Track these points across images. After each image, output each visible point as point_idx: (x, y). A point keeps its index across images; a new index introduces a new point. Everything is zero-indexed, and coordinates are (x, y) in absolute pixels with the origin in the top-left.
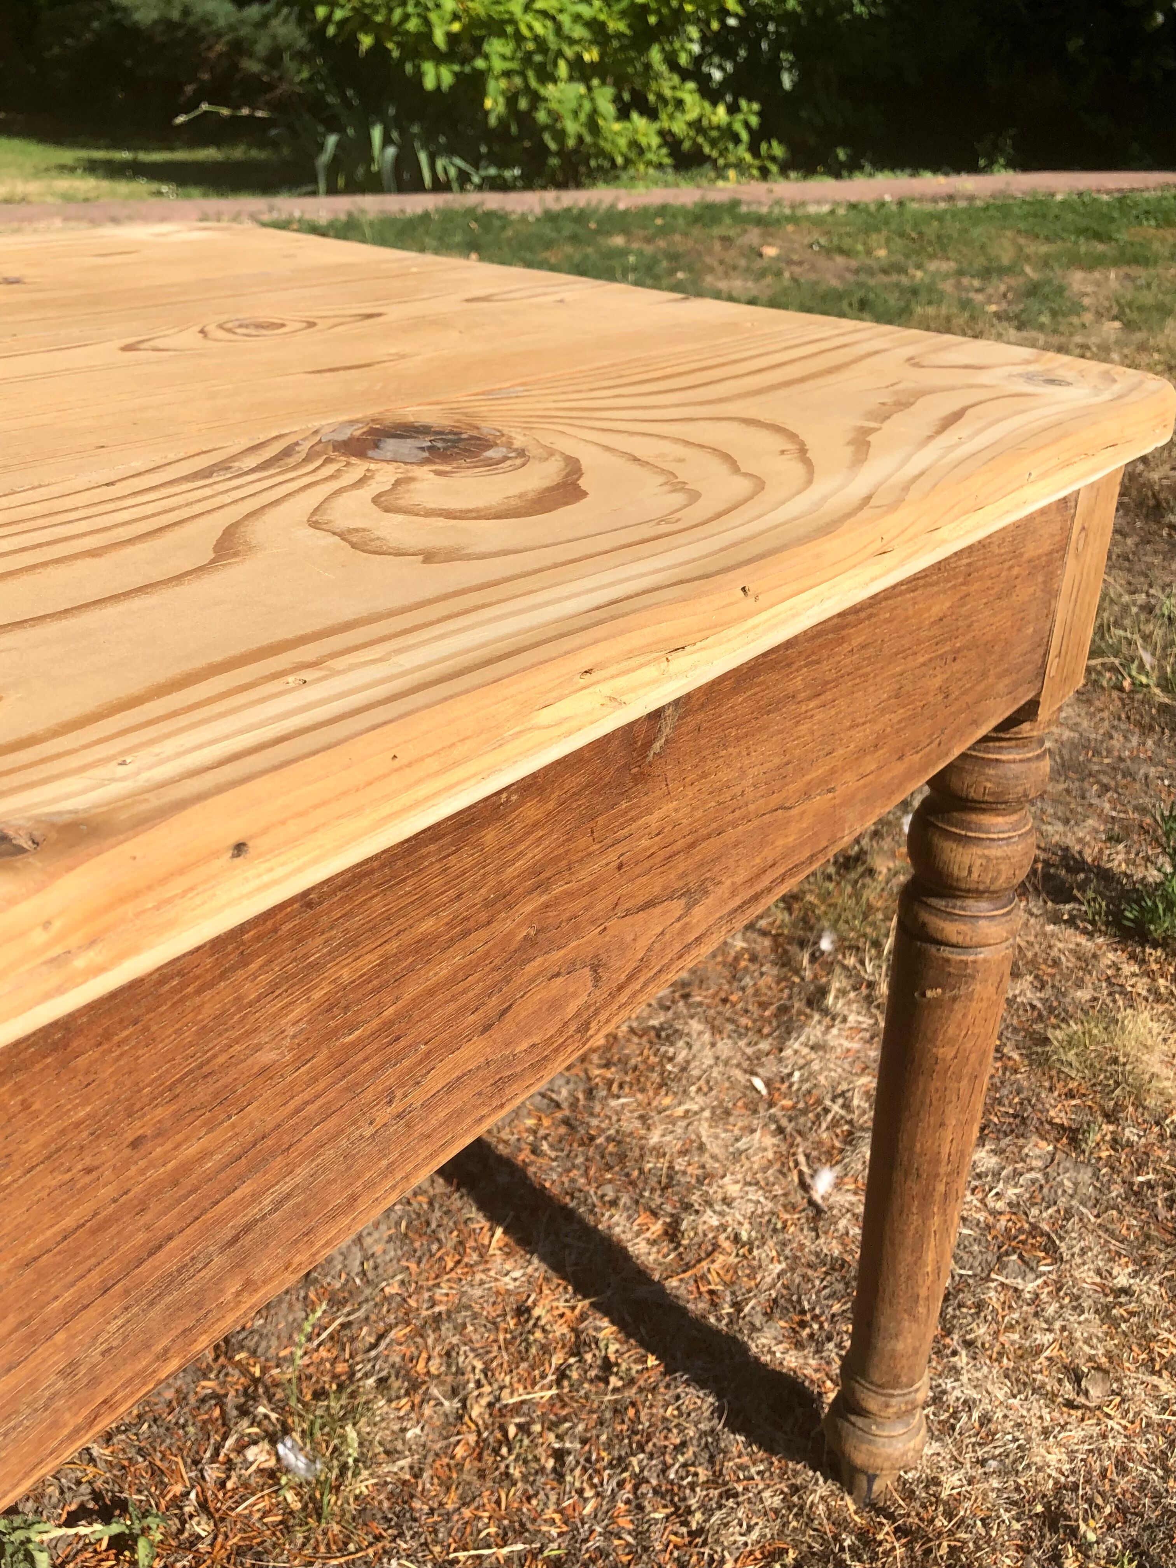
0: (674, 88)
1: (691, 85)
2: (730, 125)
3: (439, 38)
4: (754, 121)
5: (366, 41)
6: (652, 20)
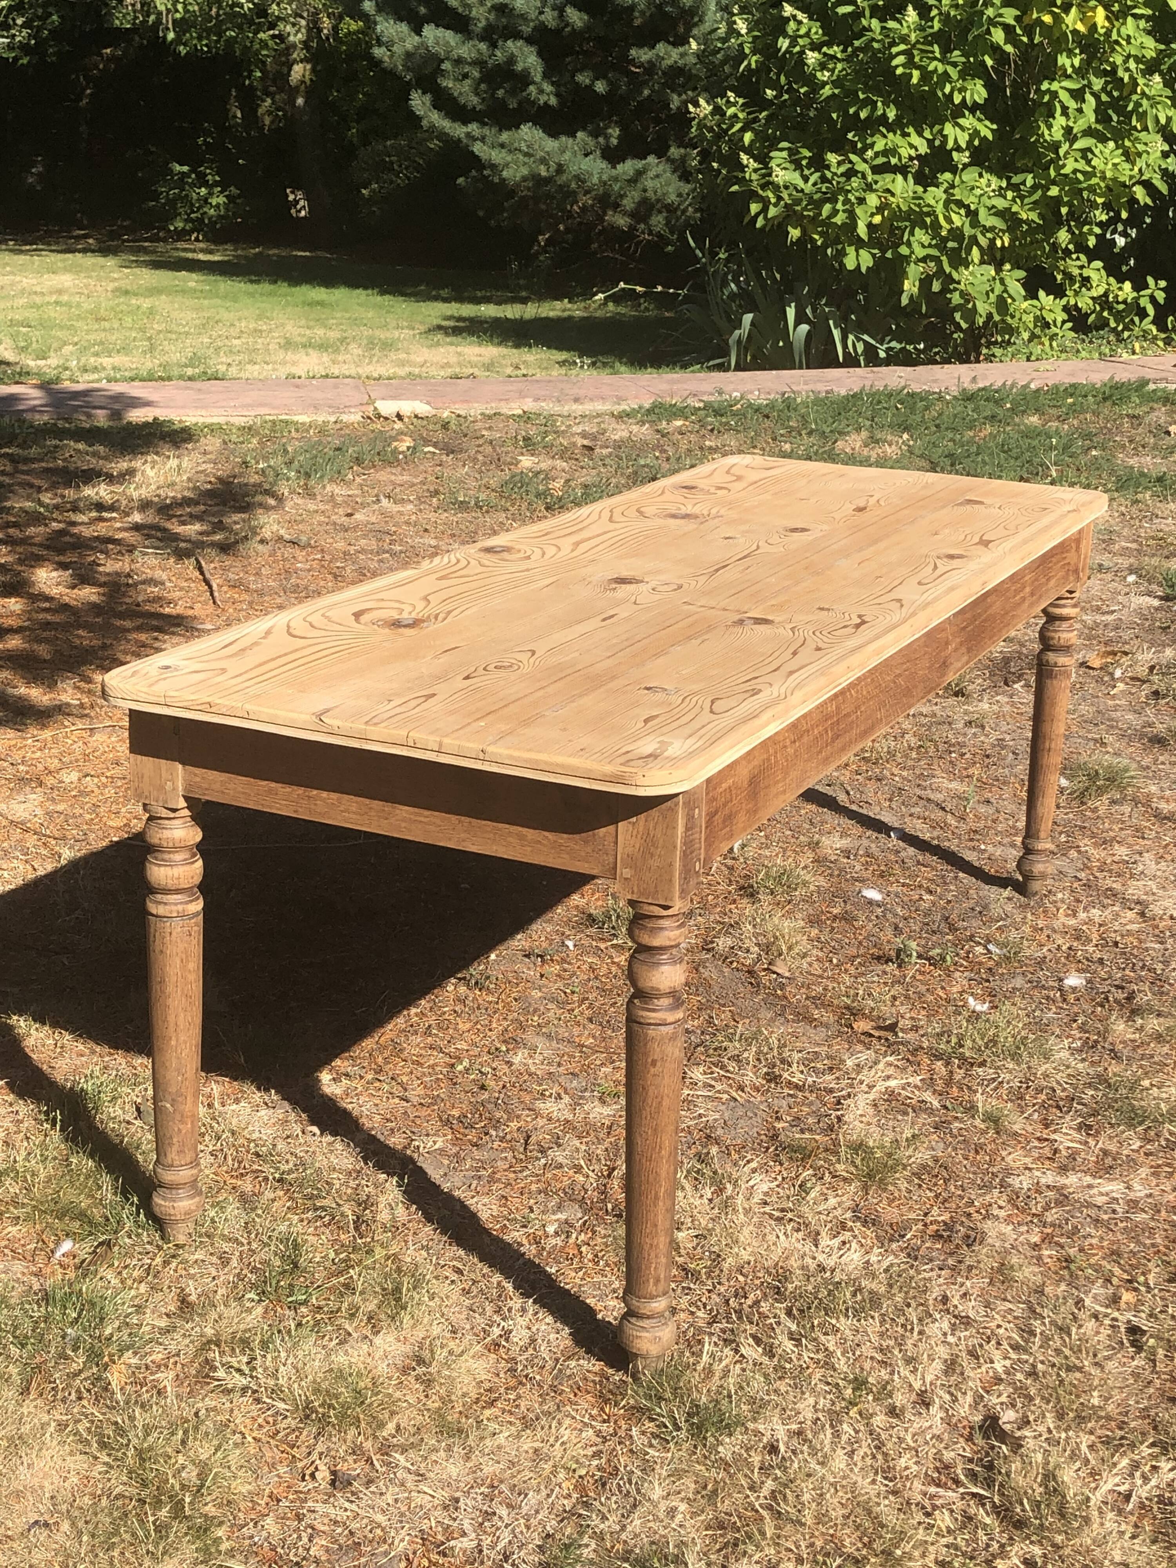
0: (1081, 267)
1: (1098, 264)
2: (1136, 299)
3: (862, 231)
4: (1161, 296)
5: (795, 233)
6: (1064, 210)
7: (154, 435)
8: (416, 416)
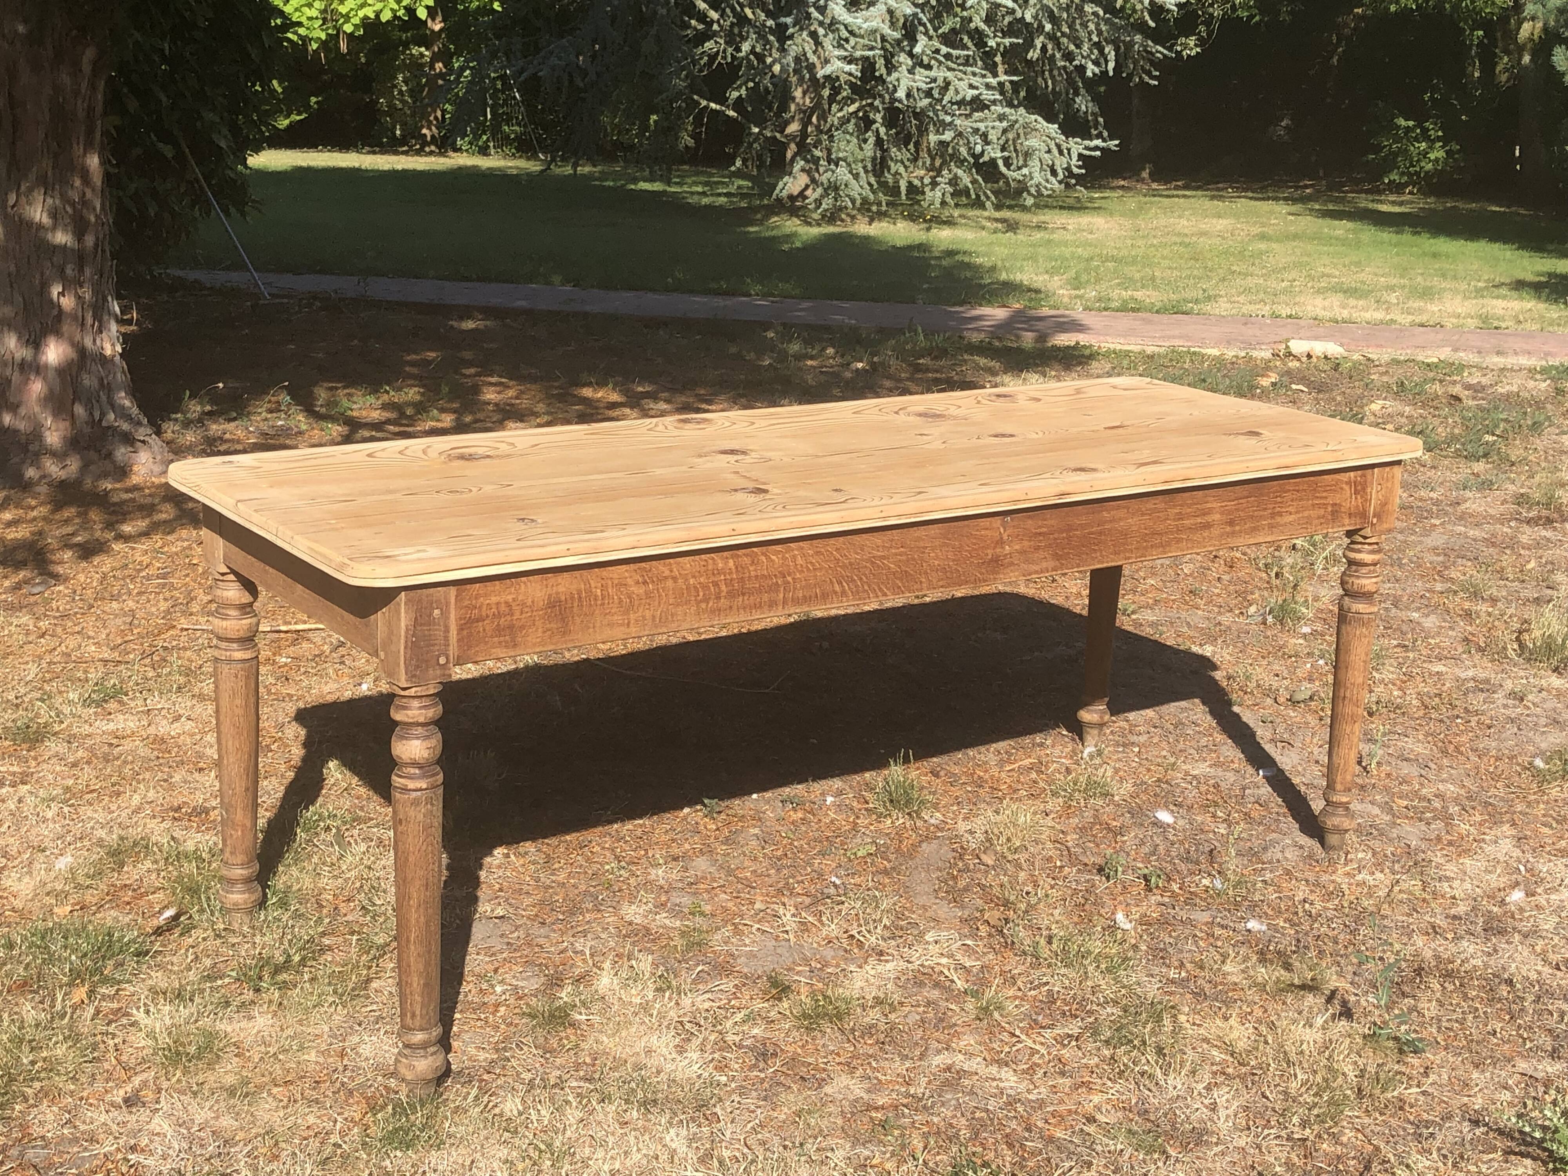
7: (1074, 357)
8: (1326, 357)
